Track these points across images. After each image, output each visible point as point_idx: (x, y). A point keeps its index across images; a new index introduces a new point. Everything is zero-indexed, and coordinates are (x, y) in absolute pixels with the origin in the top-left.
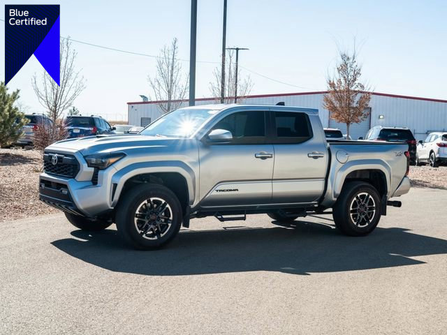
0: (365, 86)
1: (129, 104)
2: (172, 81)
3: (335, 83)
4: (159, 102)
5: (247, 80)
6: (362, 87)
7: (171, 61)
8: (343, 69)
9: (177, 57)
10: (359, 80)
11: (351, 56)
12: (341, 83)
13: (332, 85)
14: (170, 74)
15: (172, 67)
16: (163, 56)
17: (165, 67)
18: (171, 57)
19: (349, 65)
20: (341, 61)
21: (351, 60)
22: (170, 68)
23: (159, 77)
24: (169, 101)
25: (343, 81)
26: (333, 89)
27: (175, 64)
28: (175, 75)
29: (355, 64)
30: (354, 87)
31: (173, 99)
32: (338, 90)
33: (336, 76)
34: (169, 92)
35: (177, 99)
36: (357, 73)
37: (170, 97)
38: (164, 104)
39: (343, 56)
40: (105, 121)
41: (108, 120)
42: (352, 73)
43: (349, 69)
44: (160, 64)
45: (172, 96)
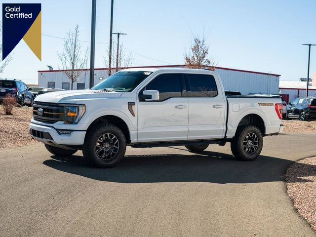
0: (211, 62)
1: (39, 71)
2: (75, 55)
3: (190, 59)
4: (66, 70)
5: (129, 56)
6: (209, 62)
7: (74, 41)
8: (196, 49)
9: (78, 39)
10: (207, 57)
11: (201, 40)
12: (194, 59)
13: (188, 60)
14: (73, 50)
15: (75, 45)
16: (68, 38)
17: (69, 45)
18: (74, 38)
19: (200, 46)
20: (194, 44)
21: (201, 43)
22: (73, 47)
23: (66, 53)
24: (73, 70)
25: (196, 58)
26: (188, 63)
27: (77, 43)
28: (77, 51)
29: (204, 46)
30: (203, 62)
31: (75, 69)
32: (192, 64)
33: (191, 54)
34: (73, 63)
35: (78, 68)
36: (205, 53)
37: (73, 67)
38: (69, 72)
39: (196, 40)
40: (24, 84)
41: (26, 83)
42: (202, 52)
43: (200, 49)
44: (66, 43)
45: (75, 66)
